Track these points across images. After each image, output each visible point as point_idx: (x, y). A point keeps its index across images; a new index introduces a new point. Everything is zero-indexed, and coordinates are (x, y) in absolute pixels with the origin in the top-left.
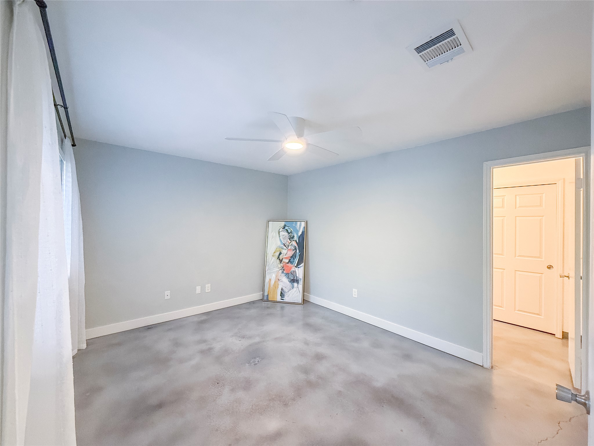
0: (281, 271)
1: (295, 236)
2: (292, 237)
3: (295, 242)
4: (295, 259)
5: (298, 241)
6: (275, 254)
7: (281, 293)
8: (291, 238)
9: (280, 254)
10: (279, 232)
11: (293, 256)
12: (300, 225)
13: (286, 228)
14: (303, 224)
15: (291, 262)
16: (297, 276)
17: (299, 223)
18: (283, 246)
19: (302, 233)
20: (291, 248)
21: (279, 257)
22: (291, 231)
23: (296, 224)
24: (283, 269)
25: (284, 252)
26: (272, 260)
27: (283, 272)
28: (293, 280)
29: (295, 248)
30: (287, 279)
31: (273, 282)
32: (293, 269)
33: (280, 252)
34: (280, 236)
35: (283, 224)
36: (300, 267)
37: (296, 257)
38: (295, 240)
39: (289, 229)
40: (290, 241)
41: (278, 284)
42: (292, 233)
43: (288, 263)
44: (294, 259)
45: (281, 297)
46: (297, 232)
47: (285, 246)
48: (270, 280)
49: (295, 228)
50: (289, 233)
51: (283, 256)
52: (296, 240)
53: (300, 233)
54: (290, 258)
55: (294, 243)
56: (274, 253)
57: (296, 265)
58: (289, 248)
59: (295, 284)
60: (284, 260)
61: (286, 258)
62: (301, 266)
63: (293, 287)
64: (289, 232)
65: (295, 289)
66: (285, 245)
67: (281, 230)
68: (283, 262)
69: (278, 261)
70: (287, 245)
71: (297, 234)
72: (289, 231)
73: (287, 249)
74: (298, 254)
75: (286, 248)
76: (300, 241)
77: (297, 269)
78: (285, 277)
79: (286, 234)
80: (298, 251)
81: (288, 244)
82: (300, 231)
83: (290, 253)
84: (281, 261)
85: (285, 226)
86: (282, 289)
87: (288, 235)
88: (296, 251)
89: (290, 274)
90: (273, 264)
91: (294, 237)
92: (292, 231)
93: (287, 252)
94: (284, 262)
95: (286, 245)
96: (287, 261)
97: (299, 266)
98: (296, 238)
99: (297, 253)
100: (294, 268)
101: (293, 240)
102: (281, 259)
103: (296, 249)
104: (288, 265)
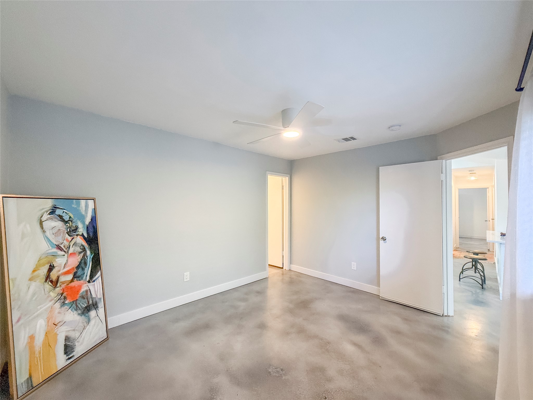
0: (58, 305)
1: (80, 225)
2: (73, 229)
3: (82, 237)
4: (86, 269)
5: (86, 235)
6: (36, 273)
7: (66, 346)
8: (72, 231)
9: (51, 268)
10: (41, 223)
11: (81, 265)
12: (87, 206)
13: (58, 212)
14: (91, 204)
15: (78, 277)
16: (94, 296)
17: (83, 202)
18: (55, 250)
19: (92, 219)
20: (74, 250)
21: (48, 277)
22: (70, 217)
23: (79, 205)
24: (62, 298)
27: (63, 304)
28: (86, 307)
29: (82, 249)
30: (75, 312)
31: (40, 339)
32: (85, 287)
33: (50, 265)
34: (44, 232)
35: (49, 204)
36: (96, 279)
37: (85, 264)
38: (81, 233)
39: (64, 215)
40: (70, 238)
41: (56, 335)
42: (72, 221)
43: (72, 281)
44: (83, 269)
45: (67, 356)
46: (82, 218)
47: (61, 250)
48: (32, 338)
49: (77, 211)
50: (66, 222)
51: (59, 271)
52: (83, 234)
53: (88, 220)
54: (75, 270)
55: (80, 240)
56: (34, 271)
57: (88, 278)
58: (71, 250)
59: (93, 313)
60: (62, 279)
61: (66, 273)
62: (99, 277)
63: (89, 321)
64: (66, 220)
65: (92, 322)
66: (59, 247)
67: (46, 216)
68: (61, 282)
69: (48, 286)
70: (64, 246)
71: (83, 223)
72: (66, 218)
73: (66, 255)
74: (89, 258)
75: (63, 253)
76: (91, 235)
77: (91, 286)
78: (70, 310)
79: (59, 224)
80: (88, 253)
81: (66, 243)
82: (87, 216)
83: (74, 261)
84: (55, 283)
85: (55, 207)
86: (66, 338)
87: (65, 226)
88: (85, 255)
89: (80, 299)
90: (34, 298)
91: (76, 229)
92: (72, 216)
93: (67, 261)
94: (63, 283)
95: (62, 246)
96: (70, 277)
97: (94, 279)
98: (82, 230)
99: (87, 257)
100: (85, 285)
101: (77, 235)
102: (54, 279)
103: (84, 250)
104: (73, 284)
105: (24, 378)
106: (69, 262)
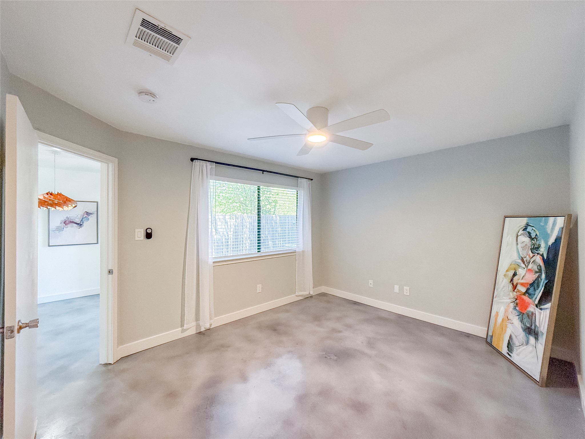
0: (512, 305)
1: (543, 245)
2: (536, 246)
3: (541, 257)
4: (538, 291)
5: (545, 256)
6: (508, 272)
7: (509, 343)
8: (535, 249)
9: (515, 275)
10: (517, 236)
11: (534, 285)
12: (554, 224)
13: (529, 229)
14: (560, 222)
15: (530, 294)
16: (537, 324)
17: (551, 219)
18: (520, 261)
19: (555, 240)
20: (532, 267)
21: (512, 280)
22: (536, 235)
23: (546, 223)
24: (516, 302)
25: (521, 272)
26: (503, 282)
27: (515, 308)
28: (529, 328)
29: (539, 270)
30: (520, 323)
31: (500, 320)
32: (532, 308)
33: (515, 272)
34: (517, 244)
36: (544, 309)
37: (538, 286)
38: (541, 253)
39: (532, 232)
40: (531, 255)
41: (506, 327)
42: (536, 239)
44: (535, 290)
45: (508, 350)
46: (546, 237)
47: (524, 262)
48: (497, 313)
49: (543, 229)
50: (532, 239)
51: (519, 280)
52: (543, 254)
53: (552, 240)
54: (529, 287)
55: (538, 259)
56: (507, 271)
57: (537, 302)
58: (530, 267)
59: (532, 339)
60: (519, 287)
61: (522, 284)
62: (547, 309)
63: (528, 343)
64: (533, 237)
66: (522, 260)
67: (521, 232)
68: (517, 290)
69: (511, 286)
70: (526, 261)
71: (546, 242)
72: (533, 235)
73: (526, 269)
74: (542, 281)
75: (524, 266)
76: (551, 256)
77: (537, 311)
78: (517, 317)
79: (527, 240)
80: (543, 276)
81: (528, 258)
82: (552, 235)
83: (531, 278)
84: (515, 287)
85: (528, 225)
86: (510, 337)
87: (530, 243)
88: (540, 277)
89: (526, 315)
90: (503, 290)
91: (539, 246)
92: (538, 234)
93: (525, 274)
94: (519, 291)
95: (525, 260)
96: (524, 290)
97: (542, 307)
98: (543, 250)
99: (541, 279)
100: (532, 306)
101: (538, 254)
102: (515, 284)
103: (540, 271)
104: (523, 297)
105: (490, 334)
106: (526, 277)
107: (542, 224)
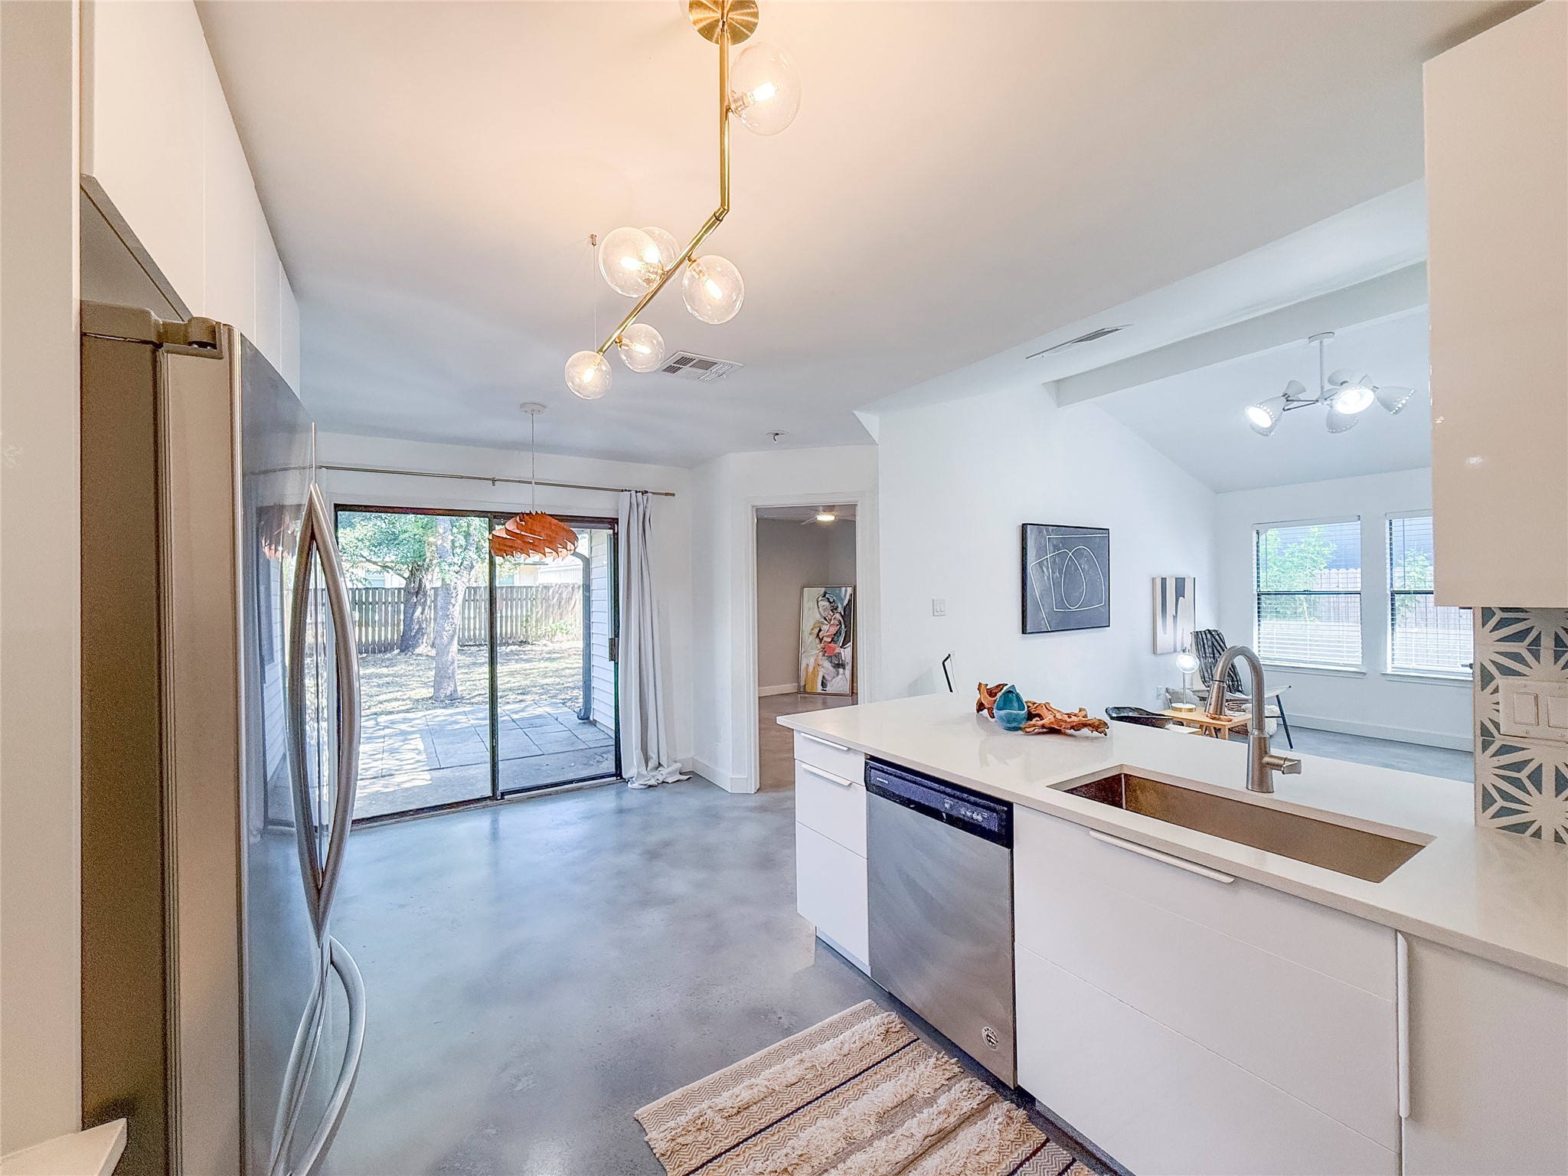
0: (821, 654)
1: (840, 606)
2: (834, 607)
4: (840, 637)
5: (843, 614)
6: (813, 631)
7: (823, 682)
8: (834, 609)
9: (820, 630)
10: (818, 602)
11: (838, 633)
12: (846, 591)
13: (827, 596)
14: (850, 590)
15: (834, 641)
16: (843, 659)
18: (823, 620)
20: (834, 622)
21: (818, 635)
22: (834, 600)
24: (824, 650)
25: (825, 628)
26: (809, 639)
27: (824, 655)
28: (837, 664)
30: (830, 663)
31: (811, 669)
32: (837, 651)
34: (819, 608)
35: (823, 590)
37: (840, 634)
39: (830, 598)
40: (832, 614)
41: (818, 671)
42: (834, 602)
43: (830, 642)
44: (838, 637)
45: (823, 687)
47: (826, 620)
50: (830, 603)
51: (824, 633)
54: (833, 636)
55: (838, 616)
56: (812, 629)
57: (841, 645)
58: (832, 622)
59: (841, 670)
60: (825, 639)
61: (828, 636)
63: (838, 674)
65: (840, 676)
67: (820, 598)
68: (824, 641)
69: (818, 640)
70: (828, 619)
71: (842, 605)
72: (831, 600)
73: (829, 624)
75: (827, 623)
77: (842, 650)
78: (827, 660)
79: (827, 603)
80: (843, 626)
81: (830, 617)
83: (834, 630)
84: (821, 640)
85: (825, 593)
86: (823, 677)
87: (830, 605)
88: (841, 627)
89: (834, 656)
91: (837, 607)
93: (829, 628)
96: (830, 640)
98: (840, 609)
99: (842, 629)
100: (838, 649)
101: (837, 612)
102: (821, 637)
103: (840, 623)
104: (831, 645)
105: (802, 684)
106: (831, 630)
107: (837, 592)
